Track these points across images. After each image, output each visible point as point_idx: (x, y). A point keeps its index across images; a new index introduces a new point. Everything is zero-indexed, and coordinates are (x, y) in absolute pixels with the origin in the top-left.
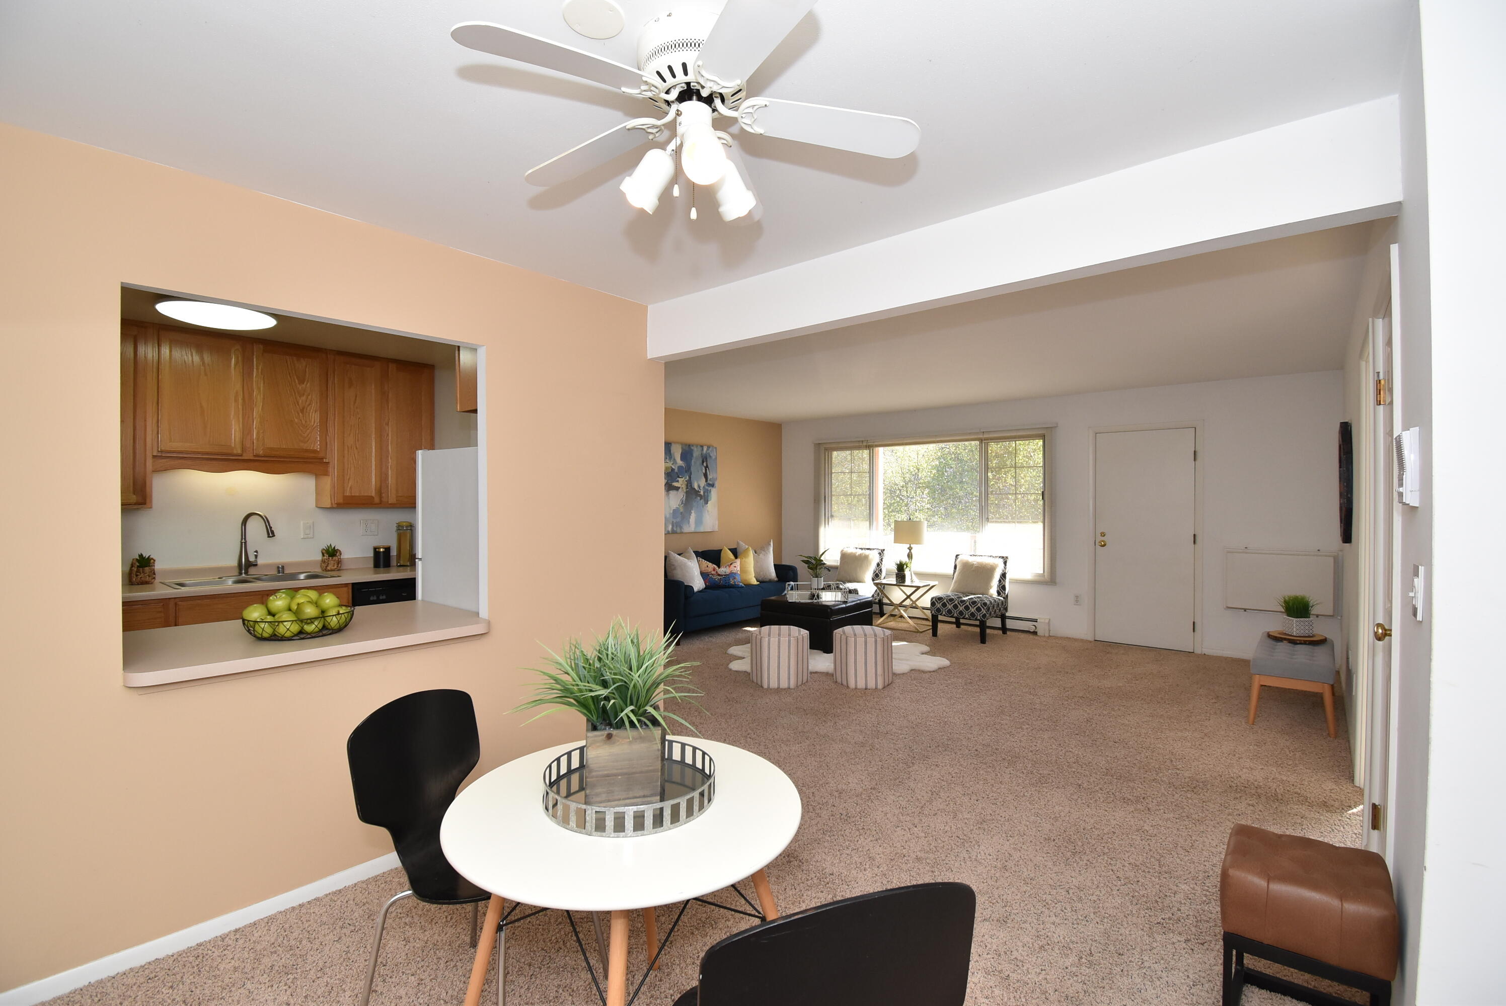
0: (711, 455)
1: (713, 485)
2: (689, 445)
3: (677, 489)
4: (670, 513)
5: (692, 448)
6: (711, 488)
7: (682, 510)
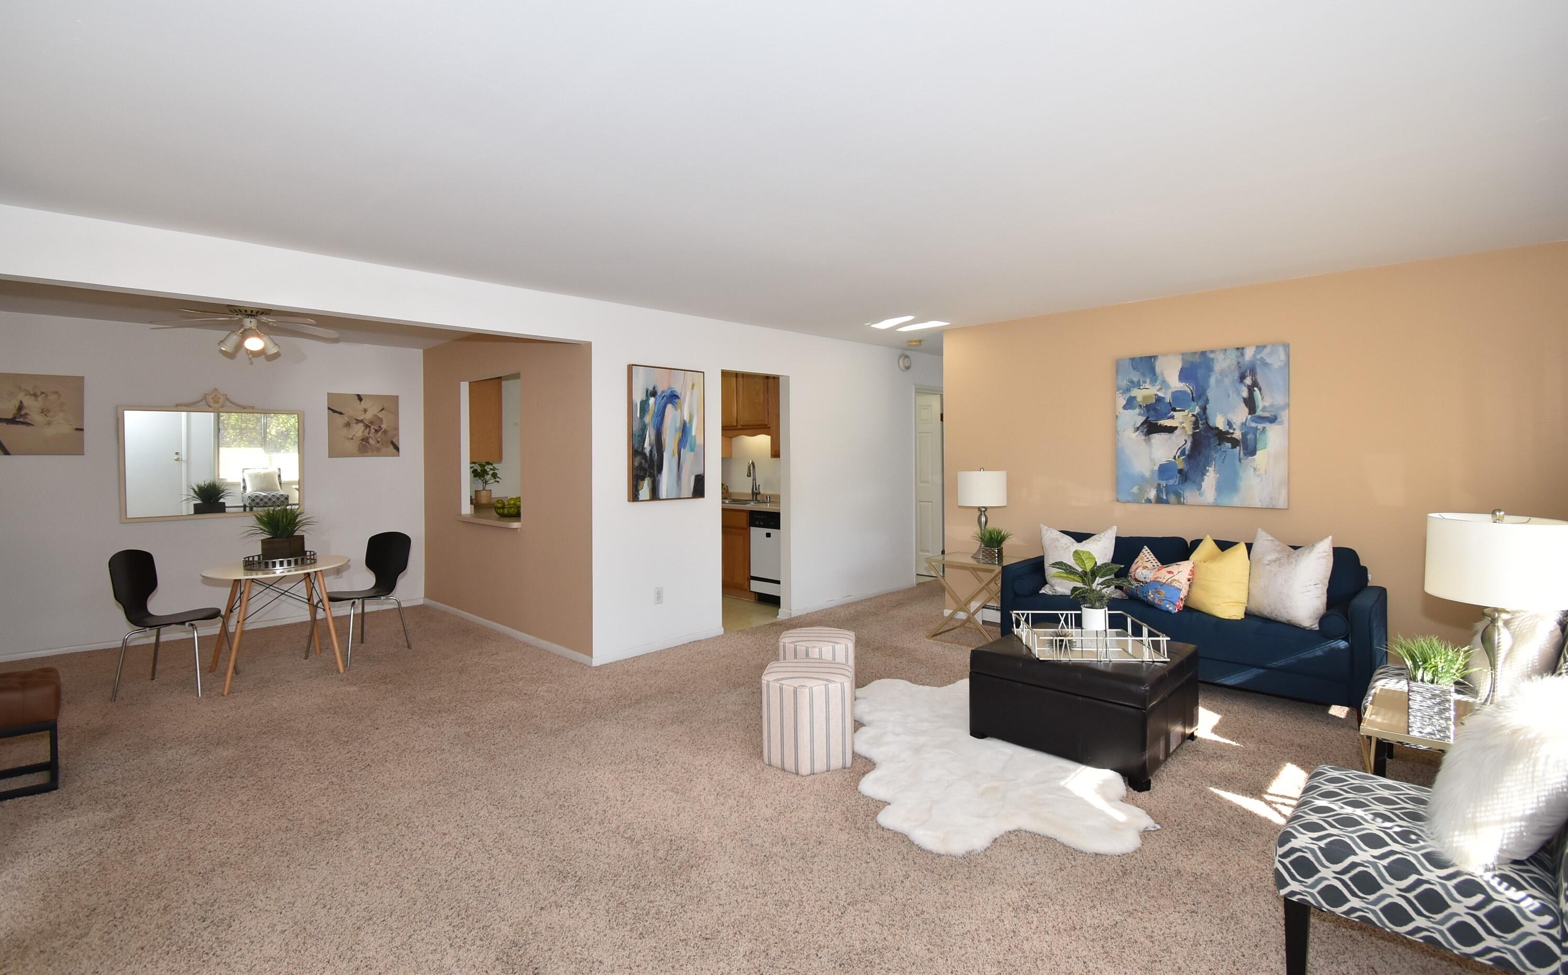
0: (1268, 361)
1: (1273, 420)
2: (1203, 353)
3: (1171, 430)
4: (1153, 472)
5: (1212, 356)
6: (1267, 425)
7: (1181, 465)
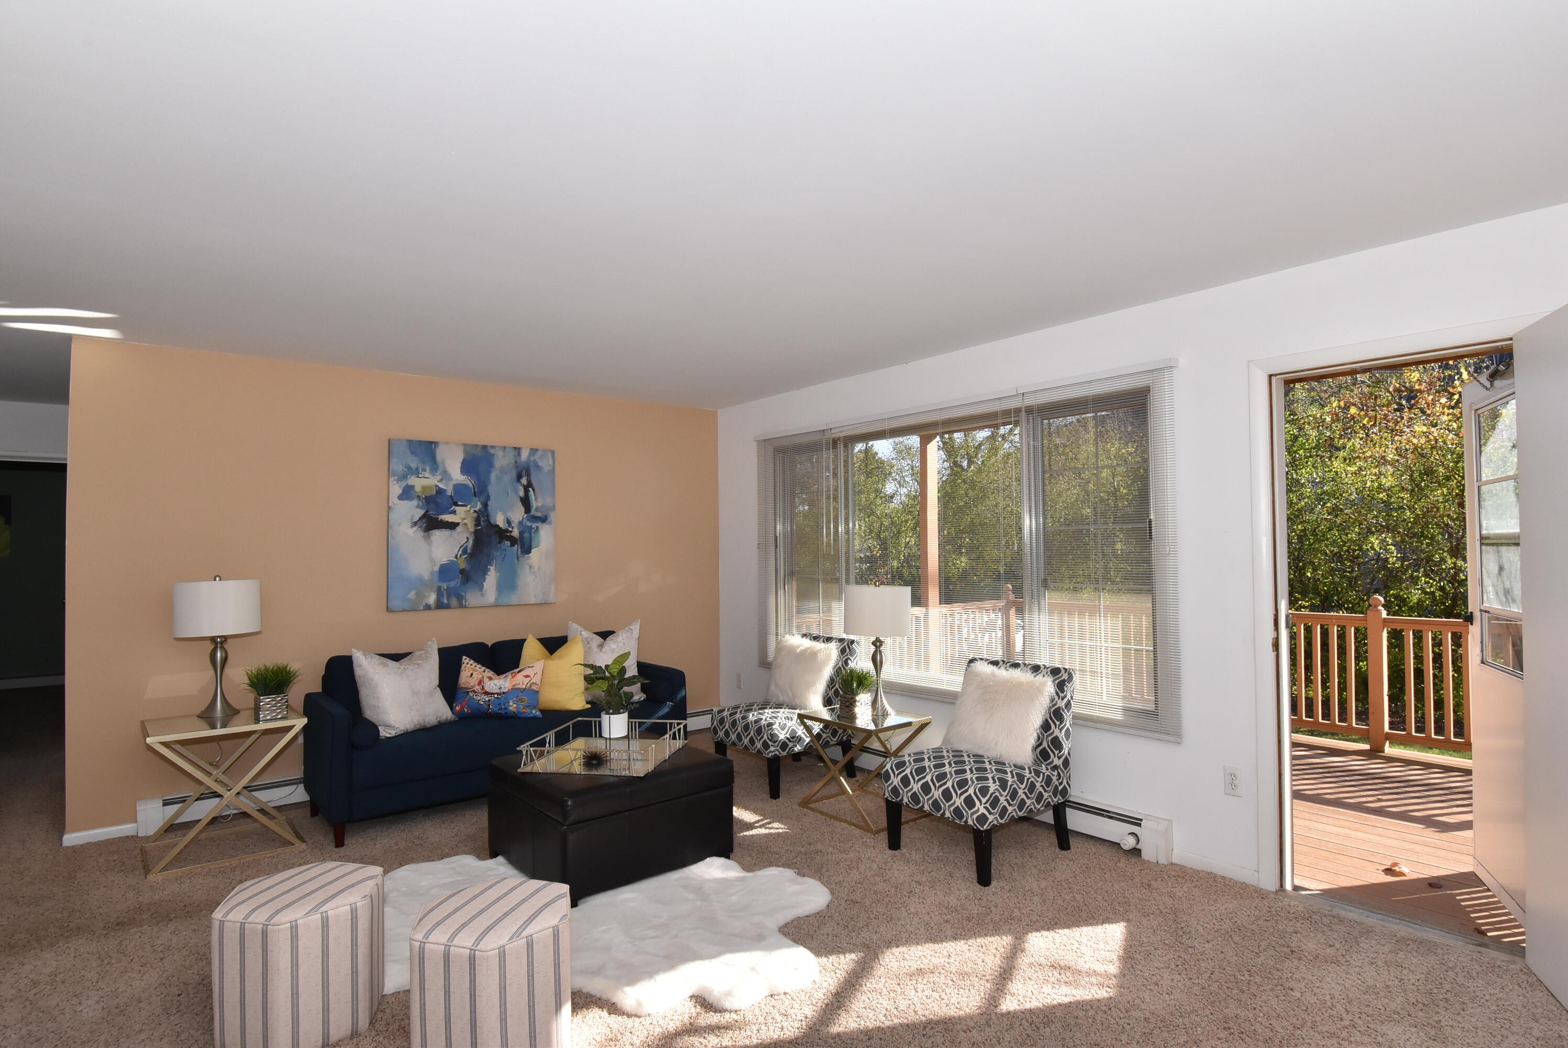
0: (540, 464)
1: (544, 520)
2: (485, 447)
3: (452, 526)
4: (432, 573)
5: (492, 451)
6: (539, 524)
7: (463, 565)
